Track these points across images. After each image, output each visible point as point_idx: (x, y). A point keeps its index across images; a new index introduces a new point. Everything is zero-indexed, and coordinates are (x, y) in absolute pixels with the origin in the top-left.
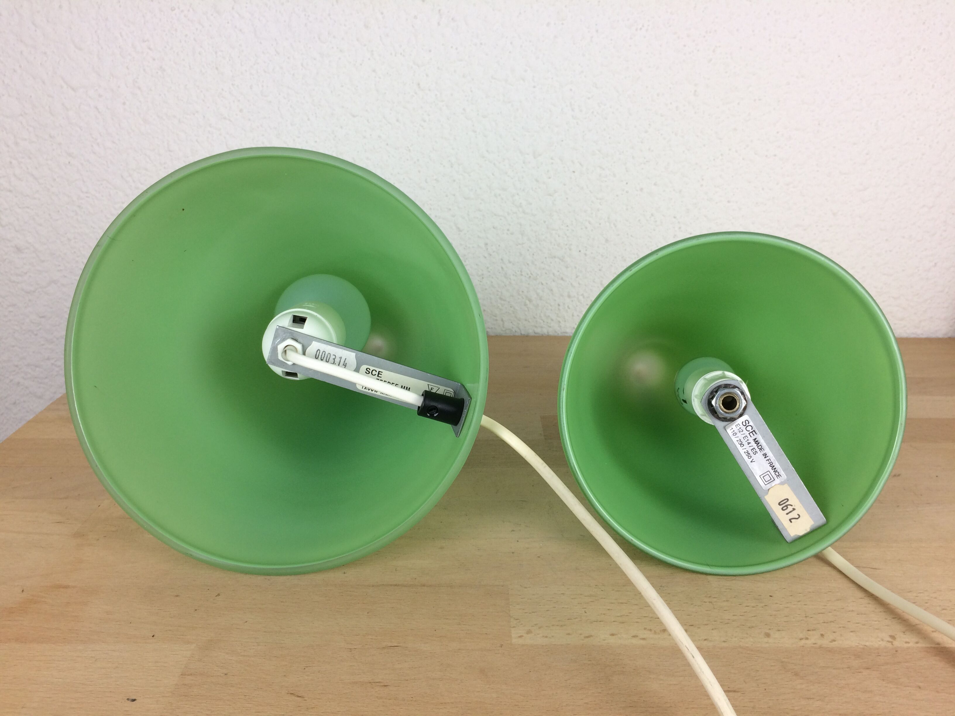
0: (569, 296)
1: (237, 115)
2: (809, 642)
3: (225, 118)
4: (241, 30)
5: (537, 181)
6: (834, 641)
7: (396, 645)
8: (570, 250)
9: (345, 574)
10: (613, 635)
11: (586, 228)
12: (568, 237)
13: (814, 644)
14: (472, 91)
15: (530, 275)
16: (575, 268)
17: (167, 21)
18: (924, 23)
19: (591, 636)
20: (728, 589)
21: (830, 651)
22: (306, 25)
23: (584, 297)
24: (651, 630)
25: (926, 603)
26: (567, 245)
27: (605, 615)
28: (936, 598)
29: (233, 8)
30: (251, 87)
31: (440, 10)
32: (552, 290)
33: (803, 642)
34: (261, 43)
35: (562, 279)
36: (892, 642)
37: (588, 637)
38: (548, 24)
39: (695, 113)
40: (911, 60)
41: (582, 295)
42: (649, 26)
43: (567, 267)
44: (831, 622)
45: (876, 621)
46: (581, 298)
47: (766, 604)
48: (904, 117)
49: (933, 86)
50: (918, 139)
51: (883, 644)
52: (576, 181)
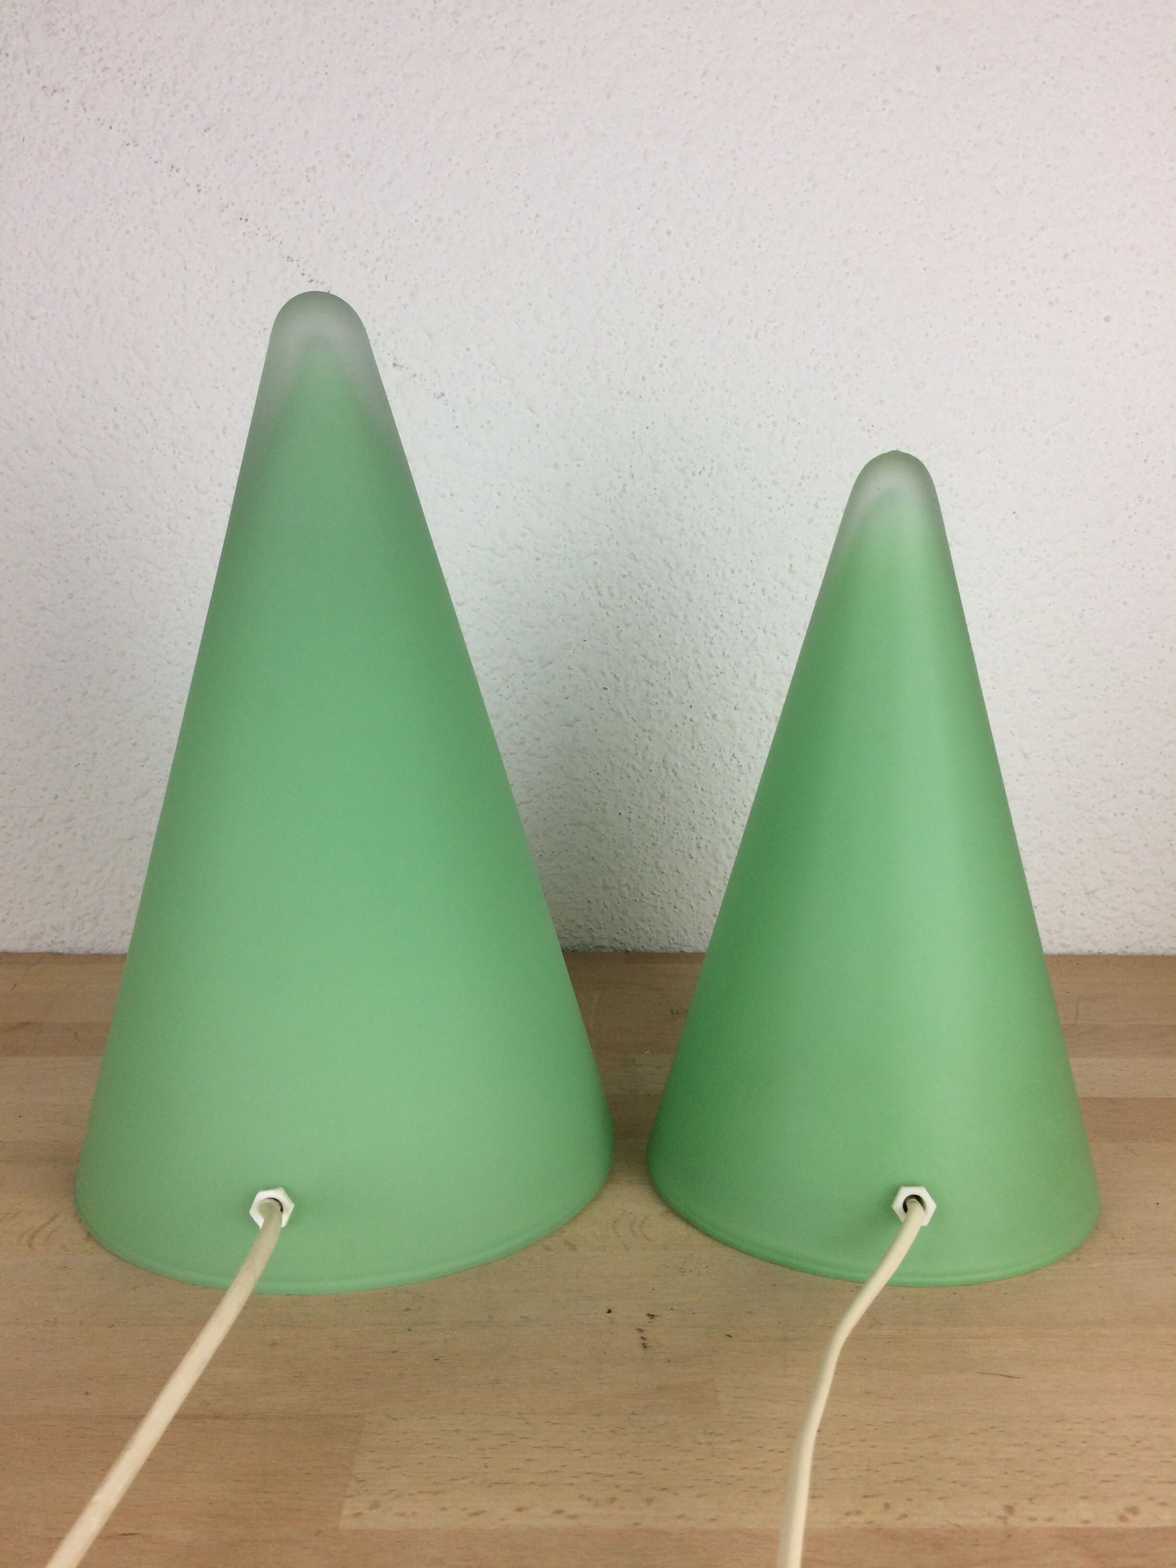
0: (605, 887)
1: (63, 603)
2: (861, 1520)
4: (71, 475)
5: (547, 703)
6: (905, 1516)
7: (133, 1531)
8: (604, 812)
9: (88, 1396)
10: (520, 1509)
11: (629, 777)
12: (600, 791)
13: (869, 1523)
16: (614, 841)
19: (482, 1512)
20: (748, 1417)
21: (893, 1536)
22: (175, 467)
23: (629, 889)
24: (589, 1499)
25: (1084, 1442)
26: (598, 804)
27: (520, 1470)
28: (1103, 1433)
29: (59, 442)
30: (87, 561)
32: (577, 877)
33: (852, 1519)
34: (103, 494)
35: (593, 859)
36: (1004, 1519)
37: (475, 1514)
38: (556, 466)
39: (793, 598)
40: (1130, 517)
41: (627, 885)
42: (712, 468)
43: (600, 841)
44: (908, 1480)
45: (987, 1478)
46: (625, 889)
48: (1125, 603)
49: (1168, 557)
50: (1151, 638)
51: (989, 1522)
52: (609, 703)
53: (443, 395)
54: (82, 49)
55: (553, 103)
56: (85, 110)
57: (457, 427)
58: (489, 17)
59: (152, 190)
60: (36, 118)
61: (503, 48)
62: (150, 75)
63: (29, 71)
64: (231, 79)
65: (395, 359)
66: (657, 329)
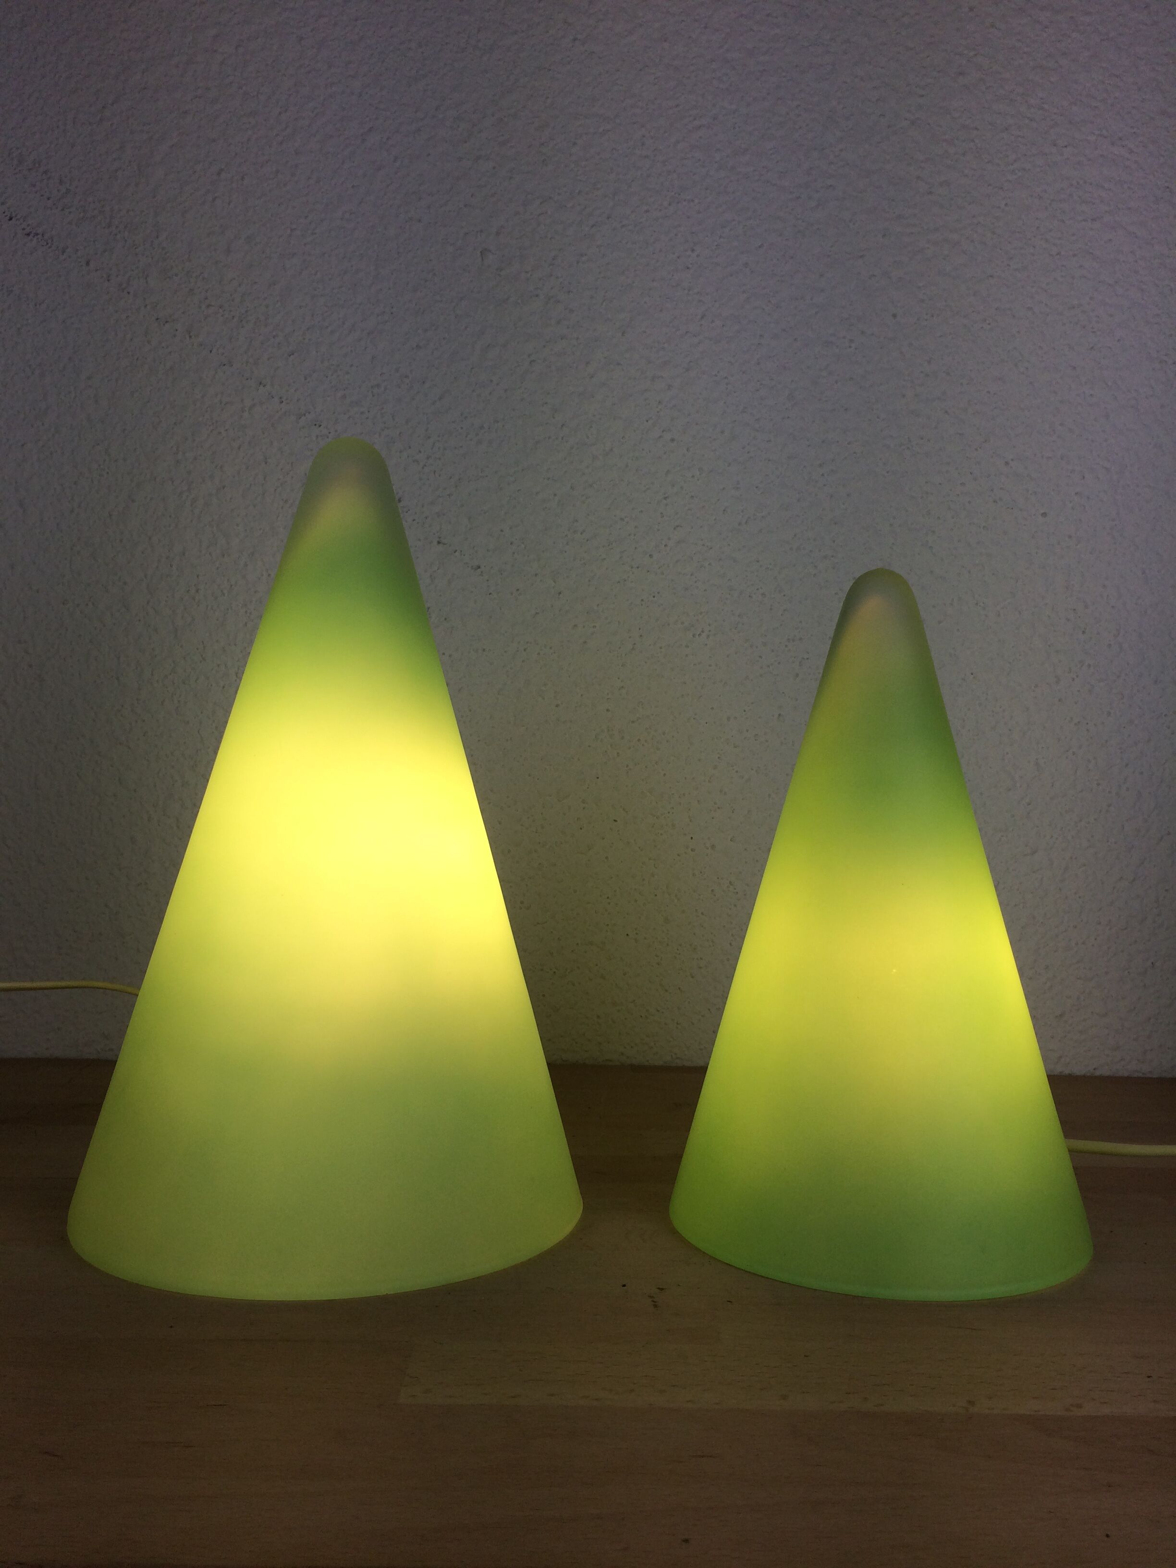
0: (614, 1004)
2: (844, 1406)
8: (613, 933)
12: (609, 913)
15: (555, 970)
16: (622, 960)
21: (870, 1416)
24: (611, 1390)
29: (148, 603)
33: (836, 1405)
35: (604, 977)
39: (782, 744)
42: (710, 631)
43: (611, 960)
47: (795, 1365)
52: (619, 834)
53: (479, 567)
54: (192, 290)
55: (578, 338)
56: (190, 337)
57: (490, 594)
58: (527, 272)
59: (242, 400)
60: (149, 342)
61: (537, 296)
62: (247, 311)
63: (146, 306)
64: (313, 316)
65: (440, 538)
66: (663, 517)
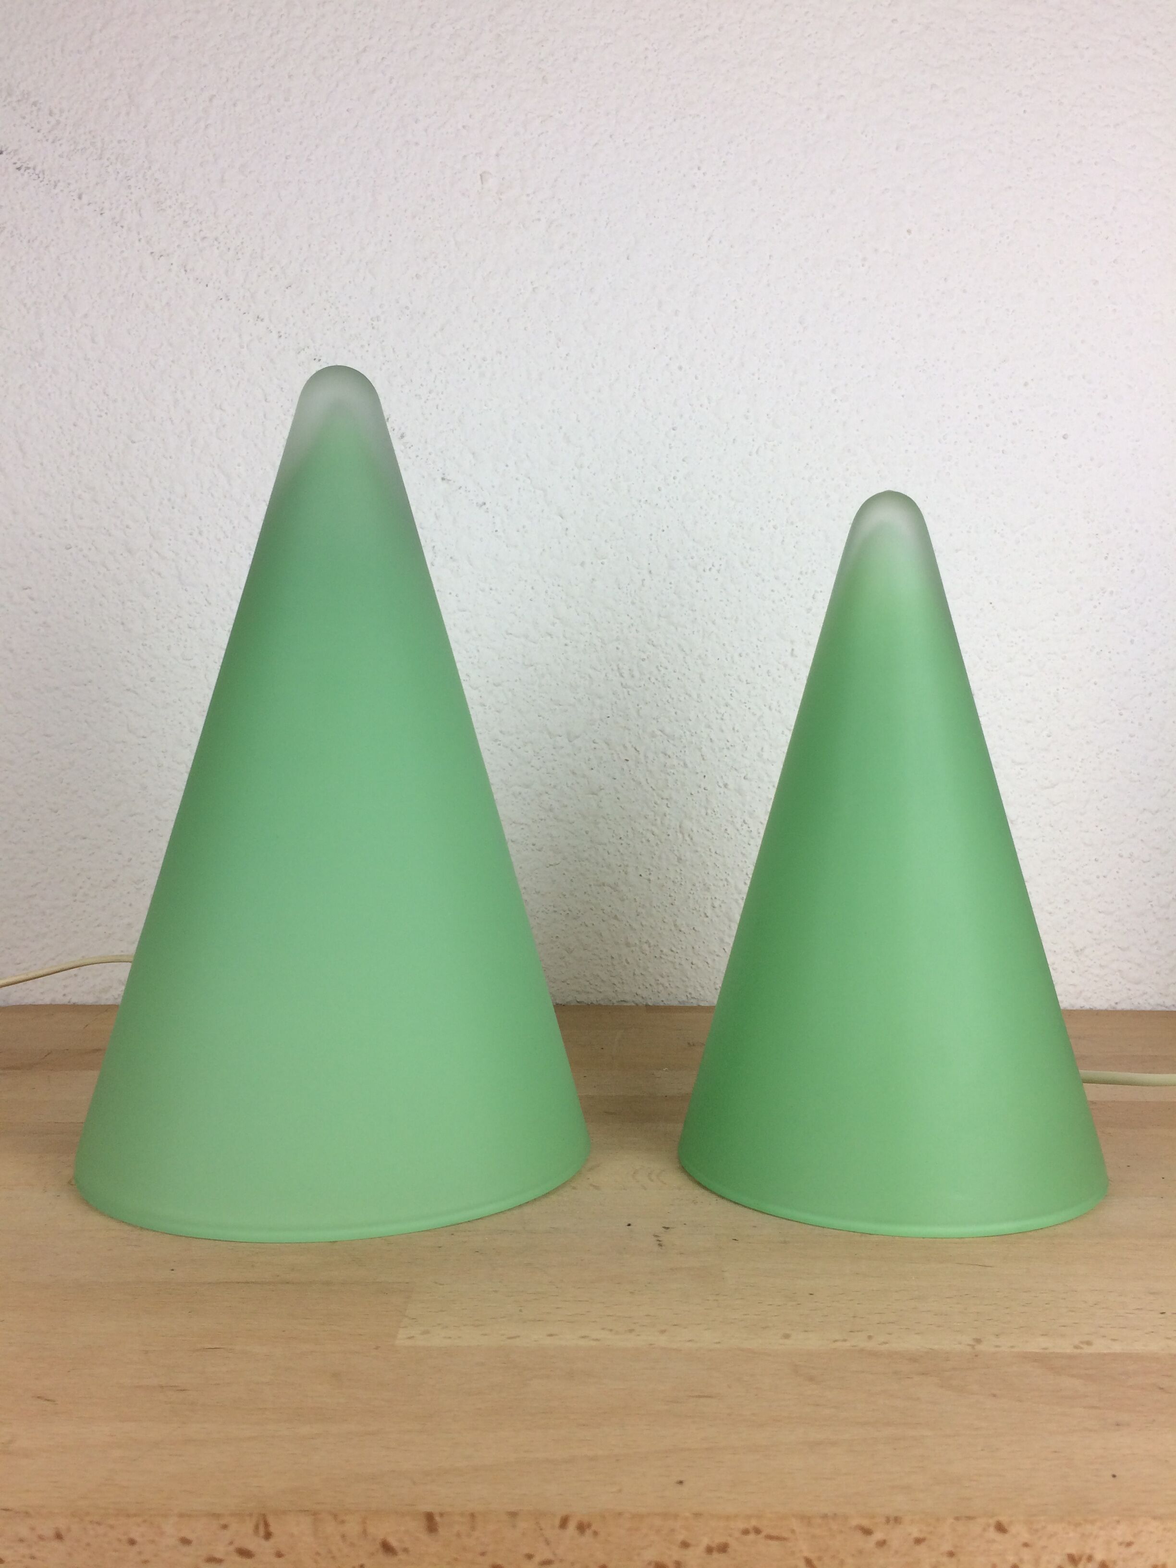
0: (628, 945)
1: (146, 685)
2: (847, 1345)
3: (128, 690)
4: (159, 574)
5: (574, 773)
6: (886, 1343)
7: (217, 1347)
8: (626, 873)
10: (551, 1335)
11: (648, 841)
12: (622, 854)
13: (853, 1346)
14: (478, 651)
15: (568, 912)
16: (635, 900)
17: (59, 562)
18: (1106, 558)
19: (518, 1337)
20: (750, 1286)
21: (874, 1354)
23: (650, 946)
24: (611, 1330)
25: (1047, 1304)
26: (620, 866)
27: (551, 1314)
28: (1064, 1299)
29: (151, 546)
30: (169, 649)
31: (434, 547)
32: (601, 935)
33: (838, 1344)
34: (186, 590)
35: (616, 917)
36: (973, 1346)
37: (512, 1338)
38: (582, 564)
40: (1095, 607)
41: (647, 942)
42: (721, 565)
43: (623, 900)
44: (890, 1323)
45: (959, 1323)
46: (645, 946)
47: (799, 1303)
48: (1095, 683)
49: (1132, 642)
50: (1121, 714)
51: (959, 1347)
52: (630, 774)
53: (484, 504)
54: (185, 222)
55: (581, 263)
56: (186, 271)
57: (496, 531)
58: (528, 195)
59: (240, 336)
60: (144, 278)
61: (539, 220)
62: (242, 243)
63: (140, 240)
64: (309, 246)
66: (670, 448)
